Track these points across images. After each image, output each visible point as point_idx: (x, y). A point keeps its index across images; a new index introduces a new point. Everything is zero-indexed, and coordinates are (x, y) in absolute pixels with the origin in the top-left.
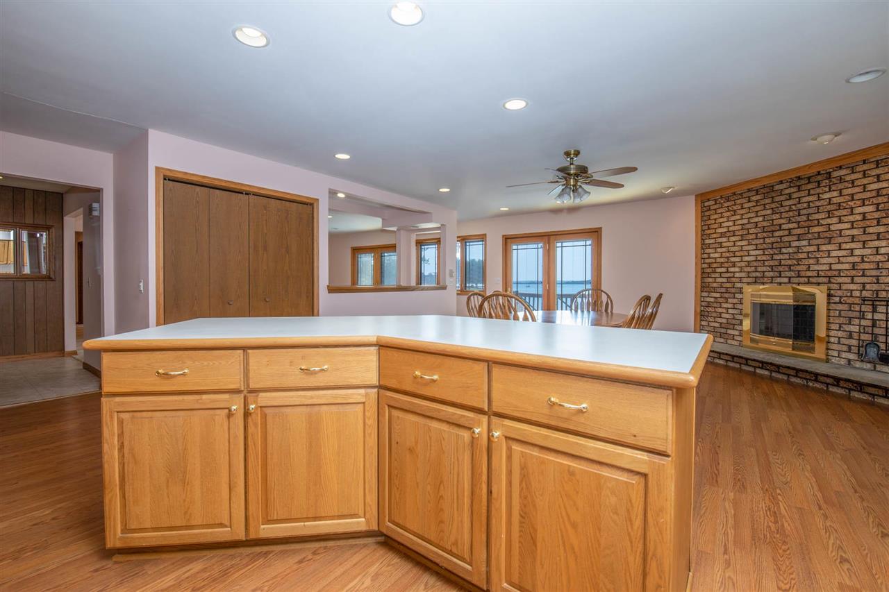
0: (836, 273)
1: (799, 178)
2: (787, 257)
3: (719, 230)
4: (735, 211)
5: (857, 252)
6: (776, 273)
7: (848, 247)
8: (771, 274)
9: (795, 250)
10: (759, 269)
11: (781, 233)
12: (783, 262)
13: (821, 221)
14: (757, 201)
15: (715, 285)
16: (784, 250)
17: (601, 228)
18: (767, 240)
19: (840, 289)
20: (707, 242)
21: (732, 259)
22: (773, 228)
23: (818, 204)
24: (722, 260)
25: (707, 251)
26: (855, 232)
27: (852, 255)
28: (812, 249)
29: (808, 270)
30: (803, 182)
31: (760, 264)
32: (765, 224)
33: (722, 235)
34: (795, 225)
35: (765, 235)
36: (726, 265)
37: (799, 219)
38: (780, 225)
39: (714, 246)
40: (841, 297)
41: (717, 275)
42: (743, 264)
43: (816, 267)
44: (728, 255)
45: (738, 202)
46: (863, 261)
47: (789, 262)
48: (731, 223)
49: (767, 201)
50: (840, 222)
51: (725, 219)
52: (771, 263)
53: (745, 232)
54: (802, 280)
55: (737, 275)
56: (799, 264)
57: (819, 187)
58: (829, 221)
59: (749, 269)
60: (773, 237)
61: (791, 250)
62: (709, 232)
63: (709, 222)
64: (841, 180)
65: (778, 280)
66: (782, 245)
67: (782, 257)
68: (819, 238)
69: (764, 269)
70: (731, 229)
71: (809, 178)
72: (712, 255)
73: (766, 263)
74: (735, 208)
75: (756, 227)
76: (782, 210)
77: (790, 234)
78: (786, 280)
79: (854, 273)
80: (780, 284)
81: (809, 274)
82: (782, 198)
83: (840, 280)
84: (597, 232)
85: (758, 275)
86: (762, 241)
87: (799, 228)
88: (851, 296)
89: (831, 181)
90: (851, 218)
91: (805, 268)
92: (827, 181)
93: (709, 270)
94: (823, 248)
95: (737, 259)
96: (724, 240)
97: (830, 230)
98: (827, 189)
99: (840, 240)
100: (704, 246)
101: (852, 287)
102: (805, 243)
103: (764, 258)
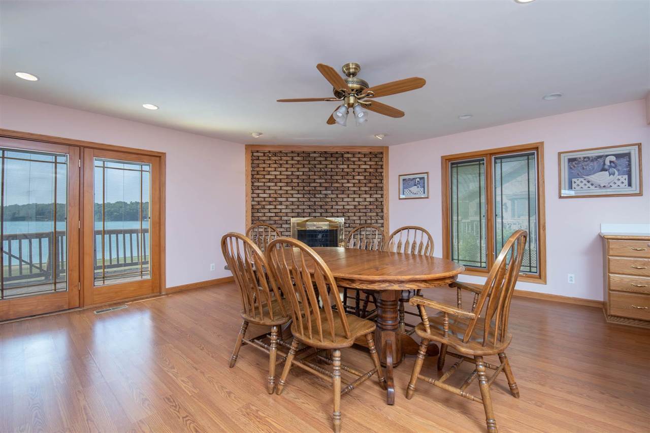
0: (347, 211)
1: (326, 152)
2: (319, 200)
3: (268, 177)
4: (281, 164)
5: (356, 200)
6: (312, 210)
7: (352, 197)
8: (309, 211)
9: (324, 196)
10: (300, 207)
11: (315, 185)
12: (317, 203)
13: (338, 181)
14: (298, 161)
15: (264, 218)
16: (317, 196)
17: (165, 153)
18: (306, 188)
19: (349, 219)
20: (256, 184)
21: (280, 199)
22: (310, 181)
23: (337, 170)
24: (270, 199)
25: (257, 191)
26: (355, 189)
27: (354, 201)
28: (334, 196)
29: (332, 208)
30: (328, 155)
31: (301, 204)
32: (304, 177)
33: (270, 180)
34: (324, 181)
35: (304, 184)
36: (274, 203)
37: (326, 177)
38: (314, 179)
39: (263, 188)
40: (349, 224)
41: (266, 211)
42: (288, 203)
43: (336, 207)
44: (275, 196)
45: (284, 158)
46: (359, 205)
47: (321, 203)
48: (278, 173)
49: (305, 162)
50: (348, 182)
51: (273, 169)
52: (309, 203)
53: (290, 181)
54: (329, 214)
55: (283, 211)
56: (326, 205)
57: (337, 160)
58: (342, 181)
59: (293, 207)
60: (310, 186)
61: (321, 196)
62: (258, 176)
63: (258, 169)
64: (348, 159)
65: (314, 214)
66: (316, 192)
67: (315, 200)
68: (337, 190)
69: (304, 207)
70: (278, 177)
71: (332, 154)
72: (261, 195)
73: (306, 203)
74: (281, 162)
75: (298, 178)
76: (316, 170)
77: (321, 186)
78: (319, 215)
79: (355, 211)
80: (315, 217)
81: (332, 211)
82: (316, 162)
83: (349, 214)
85: (300, 211)
86: (302, 188)
87: (326, 182)
88: (354, 223)
89: (343, 159)
90: (354, 181)
91: (330, 207)
92: (341, 158)
93: (258, 207)
94: (340, 196)
95: (284, 199)
96: (273, 184)
97: (343, 186)
98: (341, 163)
99: (349, 192)
100: (254, 188)
101: (355, 218)
102: (329, 192)
103: (304, 200)
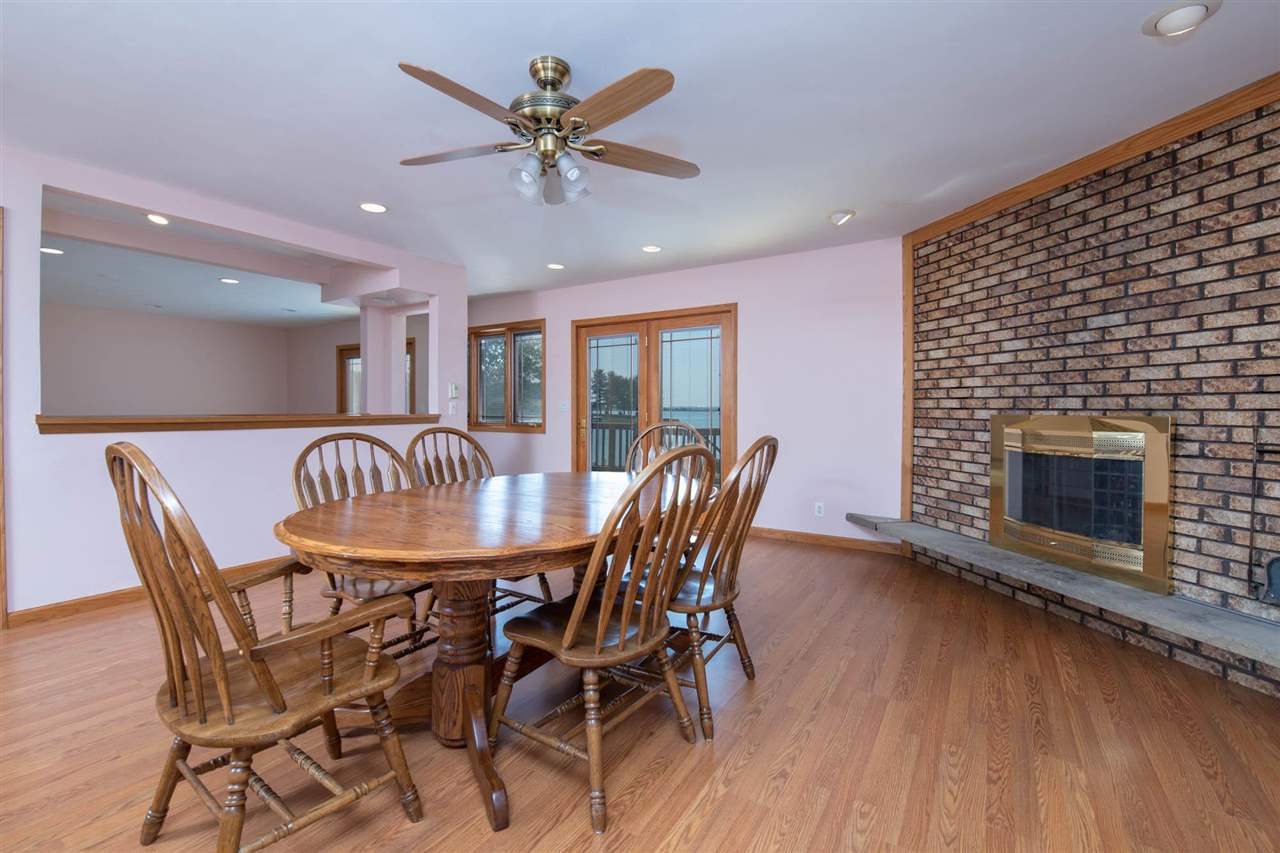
0: (1192, 386)
1: (1104, 174)
2: (1079, 351)
3: (945, 303)
4: (973, 261)
5: (1243, 335)
6: (1056, 388)
7: (1220, 324)
8: (1046, 390)
9: (1096, 336)
10: (1022, 380)
11: (1065, 300)
12: (1070, 364)
13: (1154, 267)
14: (1016, 236)
15: (938, 414)
16: (1072, 338)
17: (736, 304)
18: (1038, 318)
19: (1201, 424)
20: (924, 327)
21: (970, 361)
22: (1048, 291)
23: (1146, 227)
24: (950, 363)
25: (925, 346)
26: (1237, 286)
27: (1231, 342)
29: (1126, 379)
30: (1112, 182)
31: (1024, 370)
32: (1032, 283)
33: (951, 312)
34: (1096, 280)
35: (1032, 306)
36: (958, 373)
37: (1104, 266)
38: (1064, 283)
39: (937, 335)
40: (1203, 443)
41: (942, 394)
42: (989, 370)
43: (1145, 374)
44: (961, 352)
45: (981, 241)
46: (1259, 356)
47: (1084, 364)
48: (966, 288)
49: (1037, 233)
50: (1201, 264)
51: (955, 280)
52: (1047, 366)
53: (993, 303)
54: (1112, 403)
55: (978, 393)
56: (1105, 368)
57: (1149, 188)
58: (1174, 265)
59: (1001, 381)
60: (1049, 310)
61: (1086, 336)
62: (927, 307)
63: (926, 289)
64: (1201, 164)
65: (1061, 403)
66: (1070, 327)
67: (1067, 352)
68: (1151, 305)
69: (1032, 379)
70: (968, 298)
71: (1126, 171)
72: (933, 354)
73: (1036, 367)
74: (974, 254)
75: (1015, 291)
76: (1068, 249)
77: (1085, 302)
78: (1076, 403)
79: (1235, 384)
80: (1065, 411)
81: (1127, 388)
82: (1068, 223)
83: (1201, 402)
84: (730, 311)
85: (1019, 392)
86: (1026, 320)
87: (1105, 285)
88: (1229, 441)
89: (1176, 172)
90: (1228, 254)
91: (1118, 375)
92: (1168, 172)
93: (927, 384)
94: (1160, 328)
95: (978, 360)
96: (954, 321)
97: (1175, 286)
98: (1168, 191)
99: (1201, 307)
100: (918, 337)
101: (1231, 418)
102: (1118, 318)
103: (1032, 356)
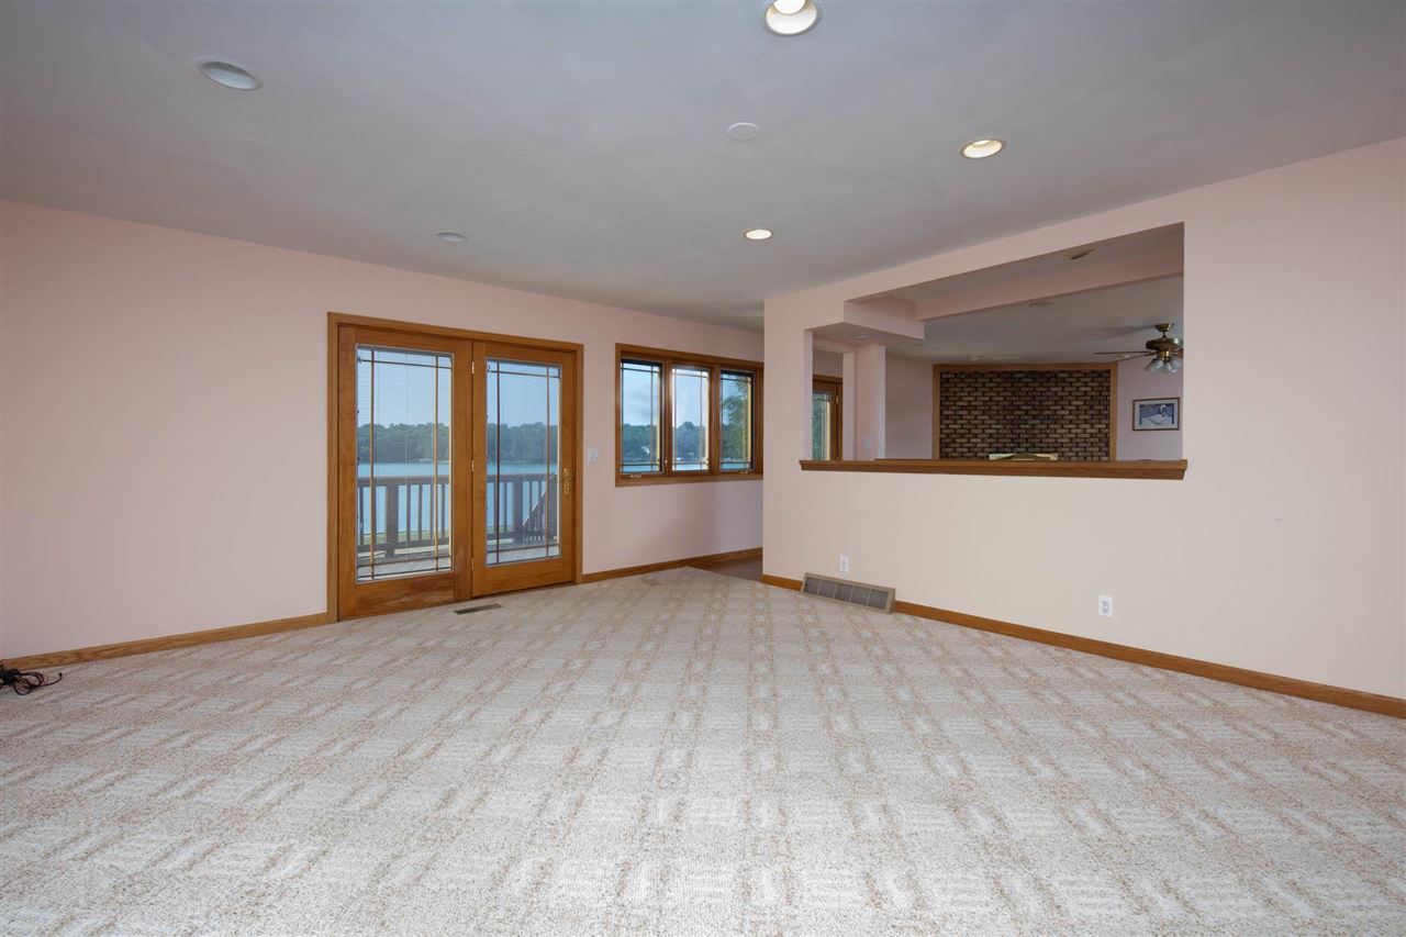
0: (1060, 445)
1: (1034, 372)
2: (1024, 431)
3: (960, 403)
4: (976, 388)
5: (1073, 431)
6: (1016, 444)
7: (1068, 427)
8: (1012, 445)
9: (1031, 426)
10: (1001, 440)
11: (1020, 412)
12: (1021, 436)
13: (1050, 407)
14: (998, 383)
16: (1022, 426)
18: (1008, 417)
19: (1063, 456)
20: (946, 412)
21: (974, 431)
22: (1013, 408)
23: (1048, 394)
24: (963, 431)
25: (947, 422)
26: (1071, 417)
27: (1070, 433)
28: (1044, 427)
29: (1041, 442)
30: (1037, 376)
31: (1001, 436)
32: (1005, 403)
33: (962, 408)
34: (1031, 407)
35: (1006, 412)
36: (968, 436)
37: (1034, 403)
38: (1019, 406)
39: (954, 417)
41: (958, 445)
42: (985, 436)
43: (1047, 441)
44: (969, 427)
45: (981, 380)
46: (1077, 437)
47: (1026, 436)
48: (972, 399)
49: (1007, 385)
50: (1063, 409)
51: (966, 394)
52: (1012, 436)
53: (987, 408)
55: (979, 445)
56: (1034, 438)
57: (1048, 382)
58: (1055, 408)
59: (991, 441)
60: (1012, 415)
61: (1027, 427)
62: (947, 403)
63: (948, 394)
64: (1063, 380)
65: (1018, 449)
66: (1021, 422)
67: (1020, 431)
68: (1048, 419)
69: (1005, 441)
70: (972, 403)
71: (1042, 374)
72: (951, 426)
73: (1007, 436)
74: (977, 385)
75: (998, 405)
76: (1021, 394)
77: (1026, 414)
78: (1024, 450)
79: (1071, 445)
80: (1019, 453)
81: (1041, 445)
82: (1021, 385)
83: (1062, 450)
85: (999, 445)
86: (1003, 417)
87: (1034, 410)
89: (1056, 380)
90: (1070, 407)
91: (1038, 440)
92: (1054, 379)
93: (946, 440)
94: (1052, 426)
95: (980, 431)
96: (966, 412)
97: (1056, 414)
98: (1054, 385)
99: (1063, 422)
100: (943, 417)
101: (1071, 454)
102: (1038, 422)
103: (1005, 431)
